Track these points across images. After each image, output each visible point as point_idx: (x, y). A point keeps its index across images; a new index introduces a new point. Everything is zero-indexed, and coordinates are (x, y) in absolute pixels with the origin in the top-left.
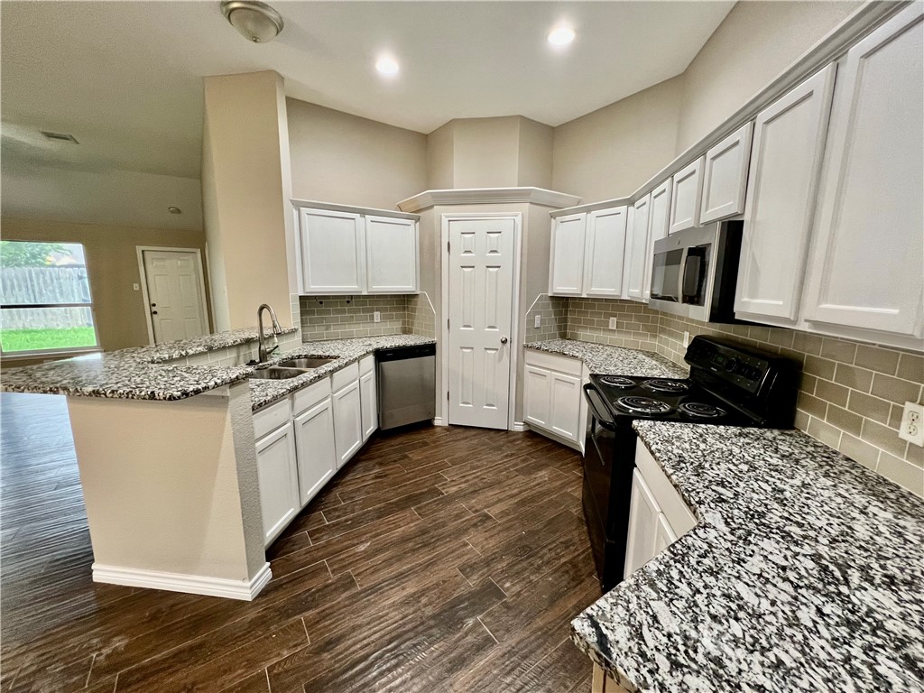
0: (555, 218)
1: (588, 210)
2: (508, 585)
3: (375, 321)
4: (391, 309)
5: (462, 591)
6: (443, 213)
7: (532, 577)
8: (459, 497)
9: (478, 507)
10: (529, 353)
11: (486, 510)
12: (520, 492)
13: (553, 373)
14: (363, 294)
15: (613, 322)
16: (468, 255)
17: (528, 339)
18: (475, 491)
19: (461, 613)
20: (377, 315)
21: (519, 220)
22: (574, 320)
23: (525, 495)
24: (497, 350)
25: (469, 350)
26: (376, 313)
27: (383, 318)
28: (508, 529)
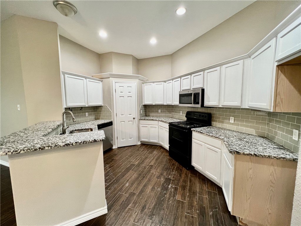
0: (143, 84)
1: (153, 82)
2: (170, 177)
3: (86, 116)
4: (91, 112)
5: (162, 182)
6: (113, 80)
7: (173, 173)
8: (140, 164)
9: (148, 164)
10: (141, 121)
11: (150, 164)
12: (154, 158)
13: (149, 125)
14: (86, 106)
15: (160, 111)
16: (122, 93)
17: (140, 117)
18: (143, 161)
19: (166, 186)
20: (87, 114)
21: (136, 84)
22: (148, 111)
23: (156, 158)
24: (132, 121)
25: (123, 122)
26: (86, 113)
27: (89, 115)
28: (159, 166)
